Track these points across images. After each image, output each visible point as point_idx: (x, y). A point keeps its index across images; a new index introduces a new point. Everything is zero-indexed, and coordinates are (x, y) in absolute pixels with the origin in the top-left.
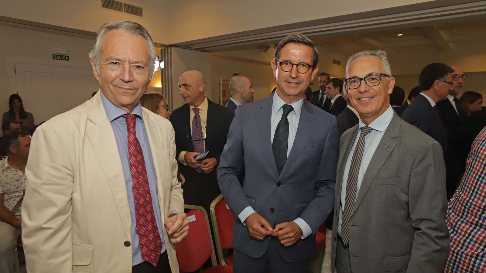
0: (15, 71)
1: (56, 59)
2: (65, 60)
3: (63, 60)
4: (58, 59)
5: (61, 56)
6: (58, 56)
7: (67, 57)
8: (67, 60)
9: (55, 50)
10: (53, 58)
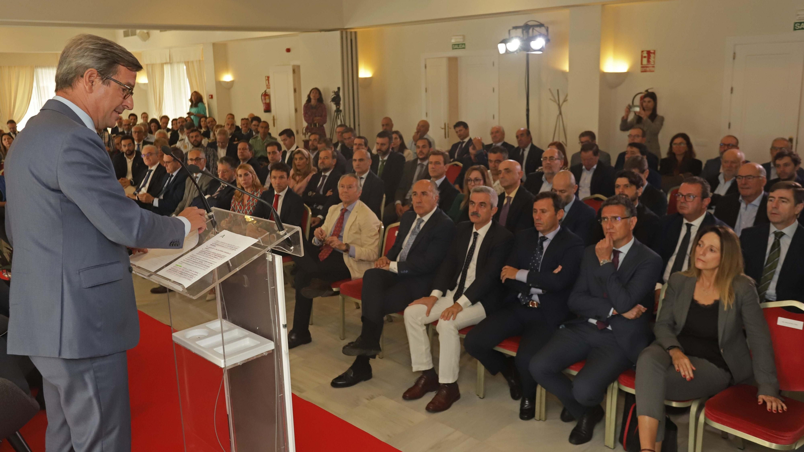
1: (798, 29)
9: (798, 15)
10: (795, 29)
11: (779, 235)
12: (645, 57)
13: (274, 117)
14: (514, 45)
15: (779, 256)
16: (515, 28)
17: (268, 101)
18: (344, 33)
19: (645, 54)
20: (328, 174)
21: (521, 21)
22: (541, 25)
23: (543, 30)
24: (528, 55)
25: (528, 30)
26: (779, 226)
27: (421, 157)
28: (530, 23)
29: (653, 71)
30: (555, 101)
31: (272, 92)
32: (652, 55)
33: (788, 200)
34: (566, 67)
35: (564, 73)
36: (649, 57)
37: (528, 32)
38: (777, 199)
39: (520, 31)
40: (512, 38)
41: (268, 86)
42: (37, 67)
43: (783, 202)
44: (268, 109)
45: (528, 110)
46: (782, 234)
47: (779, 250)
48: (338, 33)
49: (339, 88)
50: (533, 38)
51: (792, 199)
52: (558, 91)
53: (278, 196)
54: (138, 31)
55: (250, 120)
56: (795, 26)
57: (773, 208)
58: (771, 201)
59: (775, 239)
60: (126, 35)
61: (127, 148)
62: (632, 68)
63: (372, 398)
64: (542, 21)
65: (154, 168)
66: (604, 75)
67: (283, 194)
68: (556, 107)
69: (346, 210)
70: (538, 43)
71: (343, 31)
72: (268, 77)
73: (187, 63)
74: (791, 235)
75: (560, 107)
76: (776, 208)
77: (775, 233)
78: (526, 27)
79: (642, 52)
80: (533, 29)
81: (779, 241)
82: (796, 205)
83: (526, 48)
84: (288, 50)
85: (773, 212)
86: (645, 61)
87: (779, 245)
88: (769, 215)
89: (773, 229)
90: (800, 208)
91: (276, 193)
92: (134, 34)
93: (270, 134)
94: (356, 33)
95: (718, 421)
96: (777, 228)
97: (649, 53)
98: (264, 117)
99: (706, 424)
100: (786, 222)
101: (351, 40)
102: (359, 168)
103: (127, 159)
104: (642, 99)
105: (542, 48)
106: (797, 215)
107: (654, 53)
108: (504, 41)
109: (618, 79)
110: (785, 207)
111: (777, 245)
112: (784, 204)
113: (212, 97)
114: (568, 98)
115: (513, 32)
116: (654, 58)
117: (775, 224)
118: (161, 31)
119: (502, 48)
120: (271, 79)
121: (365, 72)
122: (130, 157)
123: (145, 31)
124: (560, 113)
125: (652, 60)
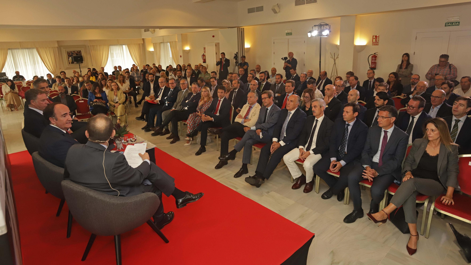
0: (416, 38)
1: (448, 26)
2: (456, 25)
3: (454, 25)
4: (449, 26)
5: (452, 23)
6: (449, 23)
7: (458, 23)
8: (457, 25)
9: (447, 19)
10: (445, 26)
11: (457, 121)
12: (374, 39)
13: (207, 65)
14: (315, 33)
15: (457, 131)
16: (315, 26)
17: (204, 58)
18: (239, 29)
19: (374, 37)
20: (237, 90)
21: (318, 23)
22: (327, 25)
23: (328, 27)
24: (321, 38)
25: (321, 26)
26: (457, 117)
27: (277, 83)
28: (322, 24)
29: (378, 45)
30: (333, 58)
31: (206, 54)
32: (378, 38)
33: (464, 105)
34: (338, 43)
35: (337, 46)
36: (376, 39)
37: (321, 28)
38: (458, 104)
39: (317, 27)
40: (314, 30)
41: (205, 52)
42: (110, 45)
43: (461, 106)
44: (205, 61)
45: (320, 62)
46: (459, 121)
47: (458, 128)
48: (236, 29)
49: (237, 53)
50: (323, 30)
51: (466, 105)
52: (334, 53)
53: (220, 100)
54: (150, 29)
55: (199, 66)
56: (445, 24)
57: (455, 108)
58: (455, 104)
59: (456, 123)
60: (145, 31)
61: (151, 78)
62: (368, 43)
63: (268, 192)
64: (327, 23)
65: (163, 88)
66: (356, 47)
67: (222, 100)
68: (333, 61)
69: (251, 107)
70: (326, 33)
71: (238, 27)
72: (205, 48)
73: (170, 42)
74: (464, 121)
75: (335, 60)
76: (457, 108)
77: (456, 120)
78: (320, 26)
79: (373, 36)
80: (323, 26)
81: (457, 124)
82: (467, 108)
83: (320, 34)
84: (213, 36)
85: (455, 110)
86: (374, 40)
87: (457, 125)
88: (453, 111)
89: (454, 118)
90: (469, 109)
91: (219, 99)
92: (148, 31)
93: (207, 72)
94: (243, 28)
95: (443, 210)
96: (456, 118)
97: (376, 36)
98: (204, 64)
99: (434, 210)
100: (461, 115)
101: (242, 32)
102: (253, 88)
103: (151, 83)
104: (372, 57)
105: (328, 34)
106: (467, 112)
107: (379, 37)
108: (310, 32)
109: (362, 48)
110: (461, 109)
111: (456, 125)
112: (461, 107)
113: (181, 56)
114: (339, 56)
115: (314, 28)
116: (379, 39)
117: (455, 116)
118: (160, 29)
119: (309, 35)
120: (206, 49)
121: (247, 45)
122: (152, 82)
123: (153, 29)
124: (335, 63)
125: (377, 40)
